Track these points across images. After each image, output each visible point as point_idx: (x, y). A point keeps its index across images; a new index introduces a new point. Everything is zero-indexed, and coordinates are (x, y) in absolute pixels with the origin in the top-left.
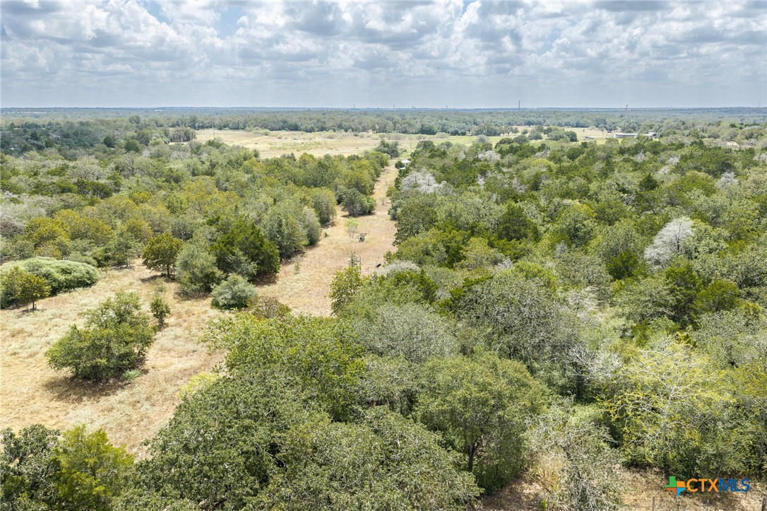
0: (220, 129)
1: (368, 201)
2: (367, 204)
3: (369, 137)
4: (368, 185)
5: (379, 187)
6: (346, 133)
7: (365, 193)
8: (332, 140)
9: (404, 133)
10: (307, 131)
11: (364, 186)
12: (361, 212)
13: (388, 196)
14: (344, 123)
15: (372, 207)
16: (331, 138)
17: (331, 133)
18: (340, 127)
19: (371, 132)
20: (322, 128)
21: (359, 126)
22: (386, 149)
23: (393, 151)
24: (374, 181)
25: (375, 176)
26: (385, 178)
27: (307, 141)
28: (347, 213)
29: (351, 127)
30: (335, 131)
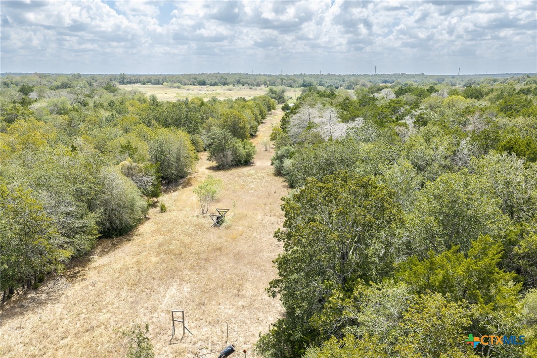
0: (144, 84)
1: (244, 148)
2: (242, 152)
3: (261, 89)
4: (248, 126)
5: (264, 129)
6: (243, 87)
7: (242, 137)
8: (230, 92)
9: (289, 87)
10: (211, 85)
11: (243, 128)
12: (234, 163)
13: (272, 139)
14: (242, 80)
15: (249, 155)
16: (230, 90)
17: (231, 86)
18: (239, 82)
19: (263, 86)
20: (224, 83)
21: (253, 82)
22: (274, 95)
23: (280, 98)
24: (258, 122)
25: (260, 117)
26: (271, 120)
27: (210, 92)
28: (214, 164)
29: (247, 83)
30: (234, 85)
